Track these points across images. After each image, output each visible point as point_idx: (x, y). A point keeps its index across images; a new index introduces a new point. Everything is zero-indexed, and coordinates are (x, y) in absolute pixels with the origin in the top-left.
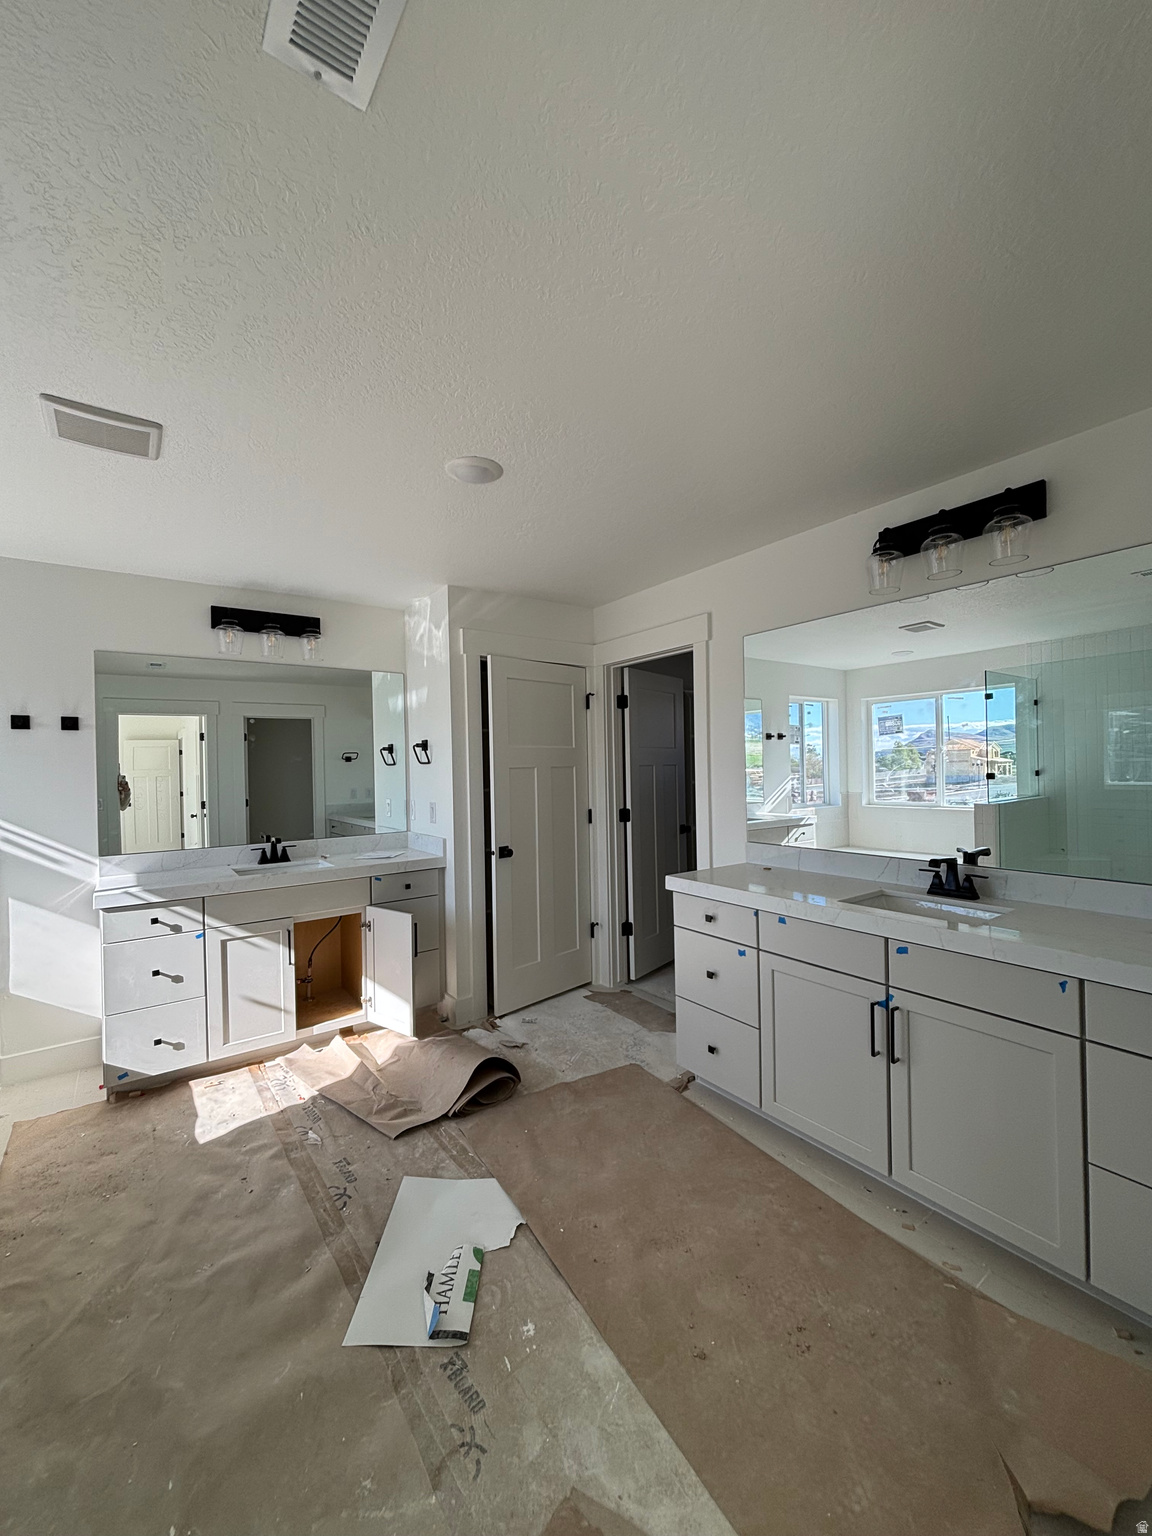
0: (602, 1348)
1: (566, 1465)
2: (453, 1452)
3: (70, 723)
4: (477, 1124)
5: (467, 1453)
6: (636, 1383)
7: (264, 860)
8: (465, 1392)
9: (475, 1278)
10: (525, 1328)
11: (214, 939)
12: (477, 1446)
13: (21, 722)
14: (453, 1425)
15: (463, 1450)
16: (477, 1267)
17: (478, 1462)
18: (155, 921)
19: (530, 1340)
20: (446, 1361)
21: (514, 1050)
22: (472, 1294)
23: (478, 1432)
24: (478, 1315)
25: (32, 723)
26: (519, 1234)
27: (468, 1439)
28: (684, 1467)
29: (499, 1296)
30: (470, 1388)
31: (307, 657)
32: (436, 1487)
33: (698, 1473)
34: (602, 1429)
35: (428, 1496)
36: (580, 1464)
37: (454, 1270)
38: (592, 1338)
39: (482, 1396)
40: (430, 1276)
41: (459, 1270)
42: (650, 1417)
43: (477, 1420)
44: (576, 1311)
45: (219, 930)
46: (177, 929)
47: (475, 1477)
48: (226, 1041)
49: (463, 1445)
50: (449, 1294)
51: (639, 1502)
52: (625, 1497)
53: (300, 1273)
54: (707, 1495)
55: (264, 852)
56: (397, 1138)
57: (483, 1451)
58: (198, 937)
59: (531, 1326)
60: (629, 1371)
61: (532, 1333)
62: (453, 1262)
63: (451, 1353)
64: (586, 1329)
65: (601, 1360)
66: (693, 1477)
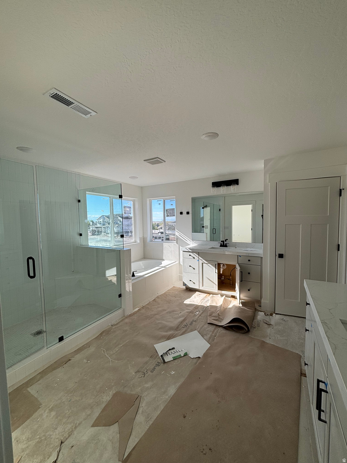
0: (175, 389)
1: (146, 393)
2: (142, 372)
3: (188, 213)
4: (226, 333)
5: (143, 374)
6: (169, 401)
7: (221, 246)
8: (154, 368)
9: (180, 357)
10: (173, 372)
11: (201, 262)
12: (145, 375)
13: (181, 213)
14: (147, 369)
15: (143, 373)
16: (182, 355)
17: (142, 377)
18: (190, 255)
19: (171, 374)
20: (159, 362)
21: (265, 324)
22: (175, 359)
23: (147, 374)
24: (172, 362)
25: (183, 213)
26: (197, 359)
27: (145, 373)
28: (153, 420)
29: (178, 363)
30: (155, 368)
31: (232, 191)
32: (136, 373)
33: (152, 424)
34: (156, 397)
35: (134, 372)
36: (146, 396)
37: (178, 352)
38: (177, 386)
39: (154, 371)
40: (174, 348)
41: (179, 353)
42: (162, 408)
43: (149, 373)
44: (182, 380)
45: (202, 260)
46: (194, 258)
47: (139, 378)
48: (203, 286)
49: (144, 373)
50: (172, 354)
51: (142, 412)
52: (142, 408)
53: (167, 331)
54: (148, 428)
55: (221, 244)
56: (208, 323)
57: (144, 377)
58: (198, 261)
59: (174, 373)
60: (172, 398)
61: (172, 373)
62: (180, 350)
63: (161, 362)
64: (178, 384)
65: (172, 391)
66: (151, 423)
